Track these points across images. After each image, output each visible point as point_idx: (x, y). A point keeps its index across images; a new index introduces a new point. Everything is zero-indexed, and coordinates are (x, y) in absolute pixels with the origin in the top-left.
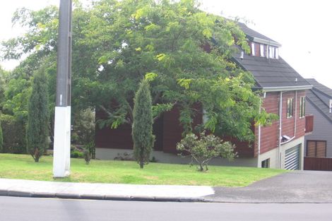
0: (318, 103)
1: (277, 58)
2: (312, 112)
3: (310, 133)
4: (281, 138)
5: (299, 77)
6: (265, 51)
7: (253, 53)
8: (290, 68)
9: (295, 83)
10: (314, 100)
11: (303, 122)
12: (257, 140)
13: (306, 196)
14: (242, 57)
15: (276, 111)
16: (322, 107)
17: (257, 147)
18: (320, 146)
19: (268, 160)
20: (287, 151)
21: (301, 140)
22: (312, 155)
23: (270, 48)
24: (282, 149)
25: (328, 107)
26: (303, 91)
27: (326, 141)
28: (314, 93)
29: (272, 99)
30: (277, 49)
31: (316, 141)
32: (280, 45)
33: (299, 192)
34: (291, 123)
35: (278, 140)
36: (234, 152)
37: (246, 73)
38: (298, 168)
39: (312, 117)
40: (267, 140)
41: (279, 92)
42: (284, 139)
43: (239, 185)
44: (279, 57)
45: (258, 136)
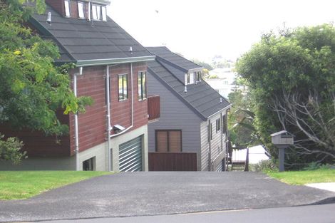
0: (169, 80)
1: (105, 19)
2: (158, 91)
3: (156, 120)
4: (110, 128)
5: (136, 44)
6: (85, 10)
7: (68, 14)
8: (124, 32)
9: (128, 54)
10: (163, 74)
11: (145, 106)
12: (74, 133)
13: (110, 208)
14: (49, 20)
15: (101, 92)
16: (174, 85)
17: (75, 143)
18: (174, 137)
19: (93, 159)
20: (122, 146)
21: (143, 130)
22: (163, 149)
23: (94, 7)
24: (114, 144)
25: (184, 85)
26: (143, 63)
27: (180, 130)
28: (163, 66)
29: (94, 76)
30: (103, 8)
31: (168, 131)
32: (109, 3)
33: (101, 203)
34: (125, 107)
35: (106, 131)
36: (21, 151)
37: (45, 42)
38: (141, 168)
39: (158, 98)
40: (89, 133)
41: (104, 67)
42: (115, 130)
43: (20, 196)
44: (108, 17)
45: (74, 128)
